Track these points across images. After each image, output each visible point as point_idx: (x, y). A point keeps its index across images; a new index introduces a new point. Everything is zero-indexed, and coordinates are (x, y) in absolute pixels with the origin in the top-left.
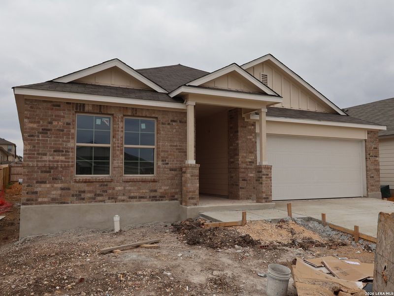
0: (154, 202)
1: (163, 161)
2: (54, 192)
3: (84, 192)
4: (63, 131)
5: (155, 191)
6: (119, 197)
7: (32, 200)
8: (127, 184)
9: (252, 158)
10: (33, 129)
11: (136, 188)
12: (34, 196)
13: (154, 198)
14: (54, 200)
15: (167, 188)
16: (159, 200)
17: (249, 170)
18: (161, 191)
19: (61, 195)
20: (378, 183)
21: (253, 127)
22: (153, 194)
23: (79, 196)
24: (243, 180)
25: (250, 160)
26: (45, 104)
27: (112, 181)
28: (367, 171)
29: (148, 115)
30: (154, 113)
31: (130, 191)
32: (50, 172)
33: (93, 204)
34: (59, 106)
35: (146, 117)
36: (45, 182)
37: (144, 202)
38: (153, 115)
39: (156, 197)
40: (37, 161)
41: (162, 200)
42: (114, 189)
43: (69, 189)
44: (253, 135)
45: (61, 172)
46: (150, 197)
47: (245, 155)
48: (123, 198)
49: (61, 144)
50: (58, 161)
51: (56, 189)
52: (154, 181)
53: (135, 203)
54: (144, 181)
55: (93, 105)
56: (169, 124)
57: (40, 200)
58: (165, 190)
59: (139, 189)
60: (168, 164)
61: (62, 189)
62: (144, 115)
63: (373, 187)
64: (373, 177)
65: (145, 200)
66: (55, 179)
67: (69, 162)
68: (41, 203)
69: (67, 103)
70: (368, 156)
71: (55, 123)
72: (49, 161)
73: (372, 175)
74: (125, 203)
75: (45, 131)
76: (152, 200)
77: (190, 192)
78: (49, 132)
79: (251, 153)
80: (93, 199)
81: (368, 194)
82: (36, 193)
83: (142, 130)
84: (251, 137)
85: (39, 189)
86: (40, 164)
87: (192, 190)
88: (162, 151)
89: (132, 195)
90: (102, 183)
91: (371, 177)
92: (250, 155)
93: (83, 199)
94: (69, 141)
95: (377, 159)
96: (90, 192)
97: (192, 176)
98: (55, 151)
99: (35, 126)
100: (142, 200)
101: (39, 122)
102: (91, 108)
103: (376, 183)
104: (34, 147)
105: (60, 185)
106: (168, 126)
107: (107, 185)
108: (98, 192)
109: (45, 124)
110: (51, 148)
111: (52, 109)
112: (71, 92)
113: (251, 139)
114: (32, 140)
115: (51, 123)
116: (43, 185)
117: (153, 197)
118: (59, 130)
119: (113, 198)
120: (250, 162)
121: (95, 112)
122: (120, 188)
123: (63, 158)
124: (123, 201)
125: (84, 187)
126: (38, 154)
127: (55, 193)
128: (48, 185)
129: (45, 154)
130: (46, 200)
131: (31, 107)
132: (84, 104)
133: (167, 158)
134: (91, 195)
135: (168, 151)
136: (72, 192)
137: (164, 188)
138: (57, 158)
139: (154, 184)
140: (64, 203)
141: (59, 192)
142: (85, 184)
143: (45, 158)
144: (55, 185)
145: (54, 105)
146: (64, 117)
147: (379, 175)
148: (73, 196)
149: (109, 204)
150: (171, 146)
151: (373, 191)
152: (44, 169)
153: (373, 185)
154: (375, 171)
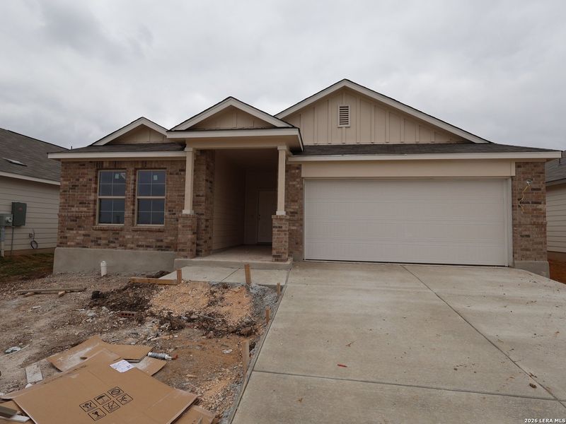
0: (160, 252)
1: (169, 211)
2: (78, 238)
3: (100, 238)
4: (86, 186)
5: (162, 241)
6: (129, 245)
7: (64, 243)
8: (136, 233)
9: (294, 207)
10: (66, 185)
11: (143, 237)
12: (64, 240)
13: (160, 248)
14: (78, 245)
15: (173, 238)
16: (164, 250)
17: (290, 222)
18: (167, 241)
19: (83, 241)
20: (540, 246)
21: (297, 171)
22: (159, 244)
23: (96, 242)
25: (292, 210)
26: (75, 165)
27: (122, 230)
28: (514, 226)
29: (157, 166)
30: (162, 164)
31: (138, 240)
32: (76, 221)
33: (107, 250)
34: (84, 165)
35: (155, 168)
36: (72, 229)
37: (150, 251)
38: (162, 166)
39: (161, 247)
40: (68, 212)
41: (168, 250)
42: (124, 237)
43: (89, 236)
44: (298, 180)
45: (84, 221)
46: (156, 247)
48: (132, 246)
49: (84, 197)
50: (82, 212)
51: (80, 235)
52: (159, 231)
53: (141, 251)
54: (150, 231)
55: (110, 162)
56: (177, 174)
57: (68, 243)
58: (172, 240)
59: (147, 238)
60: (175, 214)
61: (84, 235)
62: (153, 167)
63: (528, 253)
64: (528, 236)
65: (152, 249)
66: (79, 227)
67: (89, 212)
68: (69, 246)
69: (91, 162)
70: (518, 203)
71: (81, 180)
72: (76, 212)
73: (527, 233)
74: (133, 251)
75: (74, 187)
76: (158, 250)
77: (181, 243)
78: (76, 188)
79: (295, 201)
80: (107, 245)
81: (514, 263)
82: (66, 237)
83: (154, 181)
84: (294, 183)
85: (68, 235)
86: (69, 214)
87: (183, 241)
88: (170, 201)
89: (140, 243)
90: (116, 231)
91: (522, 236)
92: (292, 204)
93: (99, 245)
94: (90, 195)
95: (540, 206)
96: (105, 239)
97: (183, 227)
98: (80, 203)
99: (67, 183)
100: (149, 249)
101: (70, 180)
102: (108, 165)
103: (535, 246)
104: (66, 200)
105: (82, 232)
106: (177, 176)
107: (118, 234)
108: (111, 239)
109: (74, 180)
110: (78, 201)
111: (79, 168)
112: (100, 152)
113: (294, 185)
114: (64, 195)
115: (78, 180)
116: (71, 232)
117: (159, 246)
118: (83, 185)
119: (123, 245)
120: (292, 212)
121: (112, 167)
122: (129, 237)
123: (85, 209)
124: (132, 248)
125: (100, 234)
126: (69, 206)
127: (80, 238)
128: (75, 232)
129: (73, 206)
130: (73, 243)
131: (66, 168)
132: (102, 162)
133: (174, 208)
134: (106, 242)
135: (175, 202)
136: (91, 238)
137: (170, 238)
138: (82, 209)
139: (161, 234)
140: (85, 247)
141: (82, 238)
142: (102, 232)
143: (73, 209)
144: (80, 232)
145: (81, 165)
146: (87, 174)
147: (545, 233)
148: (92, 241)
149: (120, 250)
150: (178, 196)
151: (527, 258)
152: (72, 218)
153: (527, 250)
154: (534, 226)
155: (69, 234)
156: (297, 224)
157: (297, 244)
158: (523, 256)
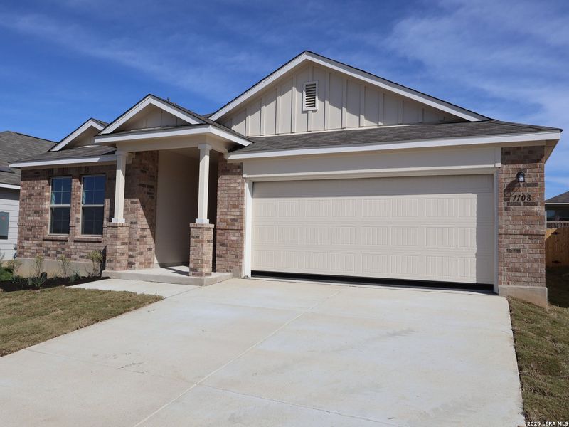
2: (33, 248)
3: (50, 249)
7: (22, 253)
8: (78, 244)
9: (235, 214)
12: (22, 250)
14: (32, 255)
17: (230, 231)
19: (37, 251)
21: (238, 169)
23: (47, 253)
24: (221, 245)
25: (233, 217)
27: (67, 240)
28: (499, 236)
30: (102, 169)
31: (80, 250)
32: (31, 230)
33: (55, 260)
35: (96, 174)
36: (28, 239)
40: (25, 221)
42: (69, 247)
43: (41, 246)
44: (240, 181)
47: (225, 210)
48: (76, 256)
49: (38, 206)
50: (36, 221)
51: (34, 245)
53: (83, 262)
55: (59, 169)
57: (25, 253)
59: (87, 249)
61: (37, 245)
64: (518, 251)
66: (34, 237)
68: (26, 256)
69: (44, 169)
71: (36, 188)
72: (32, 221)
73: (516, 246)
78: (32, 197)
79: (235, 206)
80: (55, 256)
82: (24, 247)
83: (96, 188)
84: (235, 185)
86: (26, 224)
88: (107, 210)
89: (82, 254)
90: (62, 242)
92: (233, 210)
93: (49, 255)
94: (46, 203)
95: (536, 209)
96: (54, 249)
98: (35, 213)
99: (25, 192)
104: (24, 209)
105: (36, 242)
107: (64, 244)
108: (59, 250)
109: (31, 190)
110: (33, 210)
113: (235, 187)
115: (33, 188)
116: (28, 242)
119: (68, 256)
120: (233, 220)
121: (60, 174)
122: (72, 247)
123: (39, 218)
124: (75, 259)
126: (26, 215)
128: (30, 242)
129: (29, 216)
130: (28, 254)
131: (24, 177)
132: (53, 169)
134: (54, 252)
136: (43, 248)
138: (36, 218)
139: (99, 244)
141: (36, 248)
142: (51, 242)
143: (29, 219)
144: (34, 242)
145: (36, 173)
148: (43, 252)
151: (515, 282)
152: (29, 227)
153: (516, 270)
154: (527, 237)
155: (26, 244)
156: (237, 234)
157: (237, 257)
158: (510, 279)
